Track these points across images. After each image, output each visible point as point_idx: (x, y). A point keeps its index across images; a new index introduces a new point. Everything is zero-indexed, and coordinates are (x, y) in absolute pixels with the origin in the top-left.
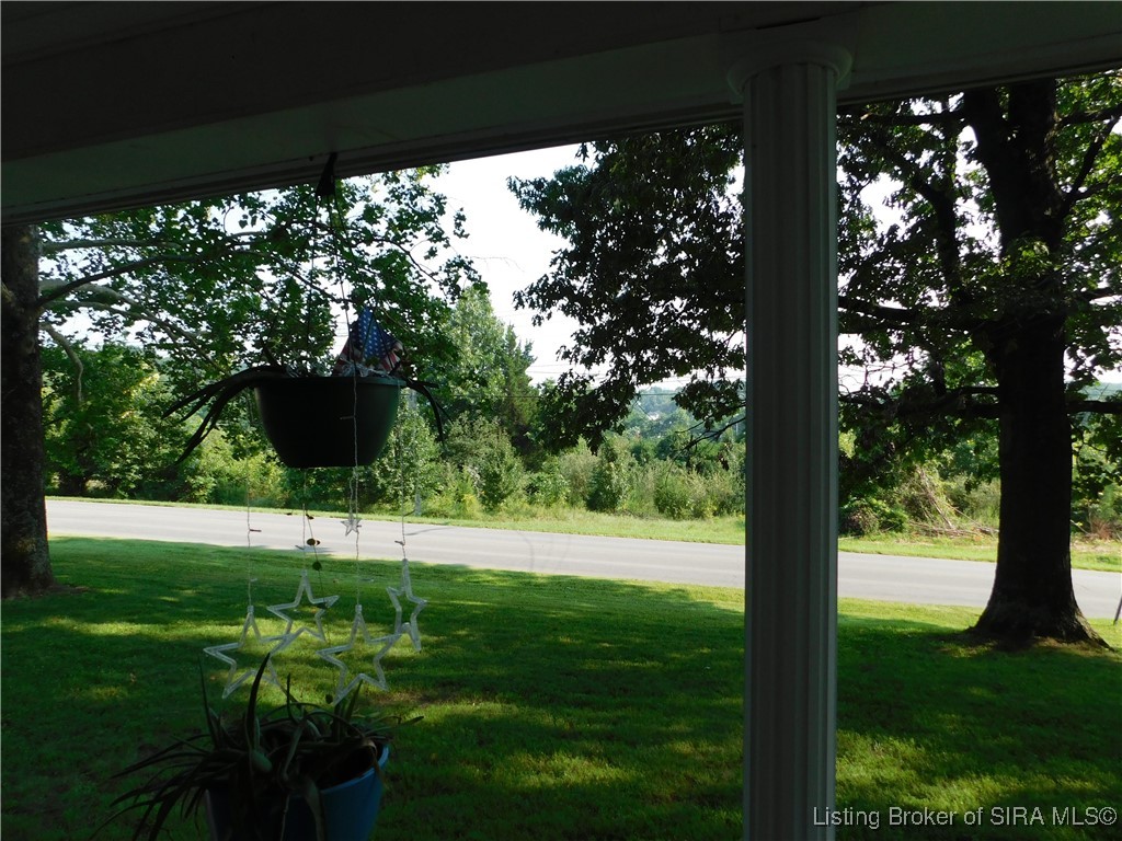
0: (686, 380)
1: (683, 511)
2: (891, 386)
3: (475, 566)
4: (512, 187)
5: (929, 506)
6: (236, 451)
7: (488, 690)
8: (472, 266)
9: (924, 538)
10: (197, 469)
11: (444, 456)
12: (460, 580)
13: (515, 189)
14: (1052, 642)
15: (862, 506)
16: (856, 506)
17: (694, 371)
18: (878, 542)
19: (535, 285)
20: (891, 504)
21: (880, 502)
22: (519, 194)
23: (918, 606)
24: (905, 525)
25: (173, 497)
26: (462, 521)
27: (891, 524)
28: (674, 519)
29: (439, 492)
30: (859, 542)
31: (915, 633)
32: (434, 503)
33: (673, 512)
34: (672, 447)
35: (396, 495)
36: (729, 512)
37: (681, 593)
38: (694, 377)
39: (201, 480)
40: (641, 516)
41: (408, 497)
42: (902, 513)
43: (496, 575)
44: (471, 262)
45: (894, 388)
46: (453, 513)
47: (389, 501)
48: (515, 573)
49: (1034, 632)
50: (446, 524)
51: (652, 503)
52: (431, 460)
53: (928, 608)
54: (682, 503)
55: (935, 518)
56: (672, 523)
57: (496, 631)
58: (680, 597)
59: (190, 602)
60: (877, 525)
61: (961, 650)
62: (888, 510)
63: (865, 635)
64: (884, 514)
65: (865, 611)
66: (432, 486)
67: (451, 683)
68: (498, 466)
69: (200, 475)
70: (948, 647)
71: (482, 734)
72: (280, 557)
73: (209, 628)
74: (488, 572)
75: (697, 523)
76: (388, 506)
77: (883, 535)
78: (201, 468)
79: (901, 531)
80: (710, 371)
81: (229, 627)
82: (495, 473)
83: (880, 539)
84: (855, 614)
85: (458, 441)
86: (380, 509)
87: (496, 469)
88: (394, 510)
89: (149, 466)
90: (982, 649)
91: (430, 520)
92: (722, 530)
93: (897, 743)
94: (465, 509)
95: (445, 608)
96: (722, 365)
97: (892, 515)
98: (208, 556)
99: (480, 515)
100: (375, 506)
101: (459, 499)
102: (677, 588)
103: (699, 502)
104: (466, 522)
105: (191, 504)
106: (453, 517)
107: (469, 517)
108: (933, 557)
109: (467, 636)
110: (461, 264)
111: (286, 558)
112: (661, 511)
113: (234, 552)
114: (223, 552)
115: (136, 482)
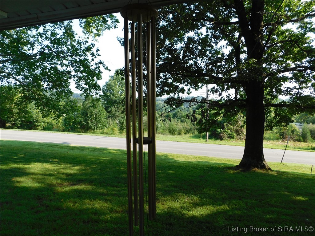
0: (169, 96)
1: (176, 133)
2: (223, 99)
3: (110, 148)
4: (118, 40)
5: (242, 132)
6: (43, 115)
7: (90, 182)
8: (104, 63)
9: (239, 141)
10: (38, 120)
11: (109, 117)
12: (105, 152)
13: (119, 40)
14: (256, 169)
15: (223, 132)
16: (222, 132)
17: (171, 94)
18: (227, 142)
19: (122, 69)
20: (231, 131)
21: (228, 131)
22: (120, 41)
23: (230, 159)
24: (235, 137)
25: (31, 129)
26: (112, 135)
27: (231, 137)
28: (173, 135)
29: (107, 127)
30: (221, 142)
31: (223, 167)
32: (105, 130)
33: (173, 133)
34: (177, 115)
35: (94, 128)
36: (188, 133)
37: (166, 156)
38: (171, 96)
39: (39, 124)
40: (163, 134)
41: (98, 129)
42: (234, 134)
43: (116, 151)
44: (103, 62)
45: (224, 99)
46: (110, 133)
47: (93, 130)
48: (121, 150)
49: (252, 166)
50: (106, 136)
51: (168, 131)
52: (105, 119)
53: (233, 160)
54: (175, 130)
55: (243, 135)
56: (172, 136)
57: (105, 166)
58: (165, 157)
59: (21, 158)
60: (227, 137)
61: (232, 171)
62: (230, 133)
63: (209, 167)
64: (229, 134)
65: (215, 161)
66: (105, 126)
67: (82, 180)
68: (123, 120)
69: (39, 122)
70: (229, 171)
71: (80, 195)
72: (56, 145)
73: (21, 165)
74: (114, 150)
75: (178, 136)
76: (92, 131)
77: (228, 140)
78: (39, 120)
79: (233, 139)
80: (175, 94)
81: (27, 165)
82: (122, 122)
83: (227, 141)
84: (213, 161)
85: (114, 113)
86: (90, 132)
87: (123, 121)
88: (94, 132)
89: (24, 119)
90: (238, 171)
91: (104, 135)
92: (185, 138)
93: (194, 197)
94: (113, 132)
95: (94, 160)
96: (179, 92)
97: (231, 134)
98: (35, 145)
99: (118, 134)
100: (89, 131)
101: (112, 129)
102: (165, 154)
103: (180, 131)
104: (113, 136)
105: (35, 131)
106: (110, 134)
107: (115, 134)
108: (240, 146)
109: (95, 167)
110: (101, 63)
111: (58, 146)
112: (170, 132)
113: (43, 144)
114: (40, 144)
115: (20, 124)
